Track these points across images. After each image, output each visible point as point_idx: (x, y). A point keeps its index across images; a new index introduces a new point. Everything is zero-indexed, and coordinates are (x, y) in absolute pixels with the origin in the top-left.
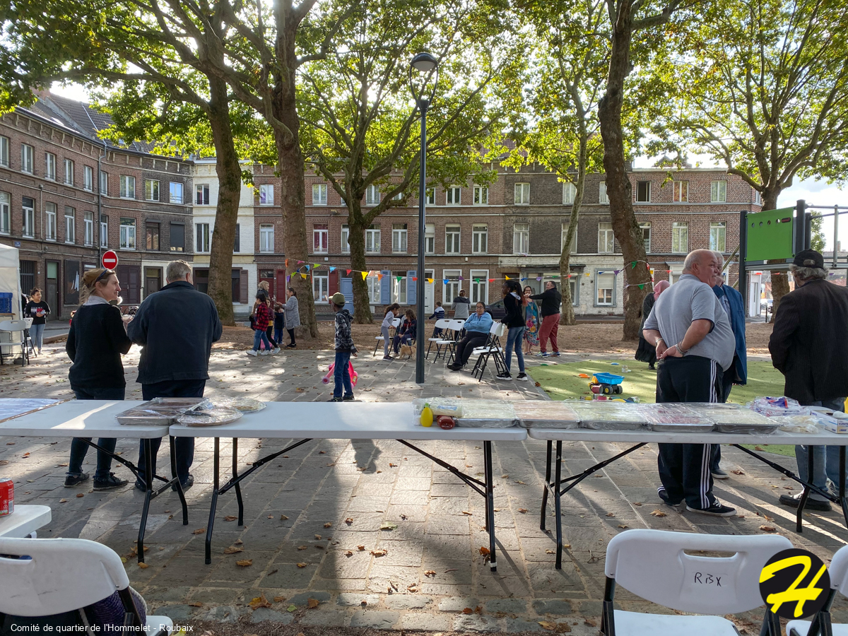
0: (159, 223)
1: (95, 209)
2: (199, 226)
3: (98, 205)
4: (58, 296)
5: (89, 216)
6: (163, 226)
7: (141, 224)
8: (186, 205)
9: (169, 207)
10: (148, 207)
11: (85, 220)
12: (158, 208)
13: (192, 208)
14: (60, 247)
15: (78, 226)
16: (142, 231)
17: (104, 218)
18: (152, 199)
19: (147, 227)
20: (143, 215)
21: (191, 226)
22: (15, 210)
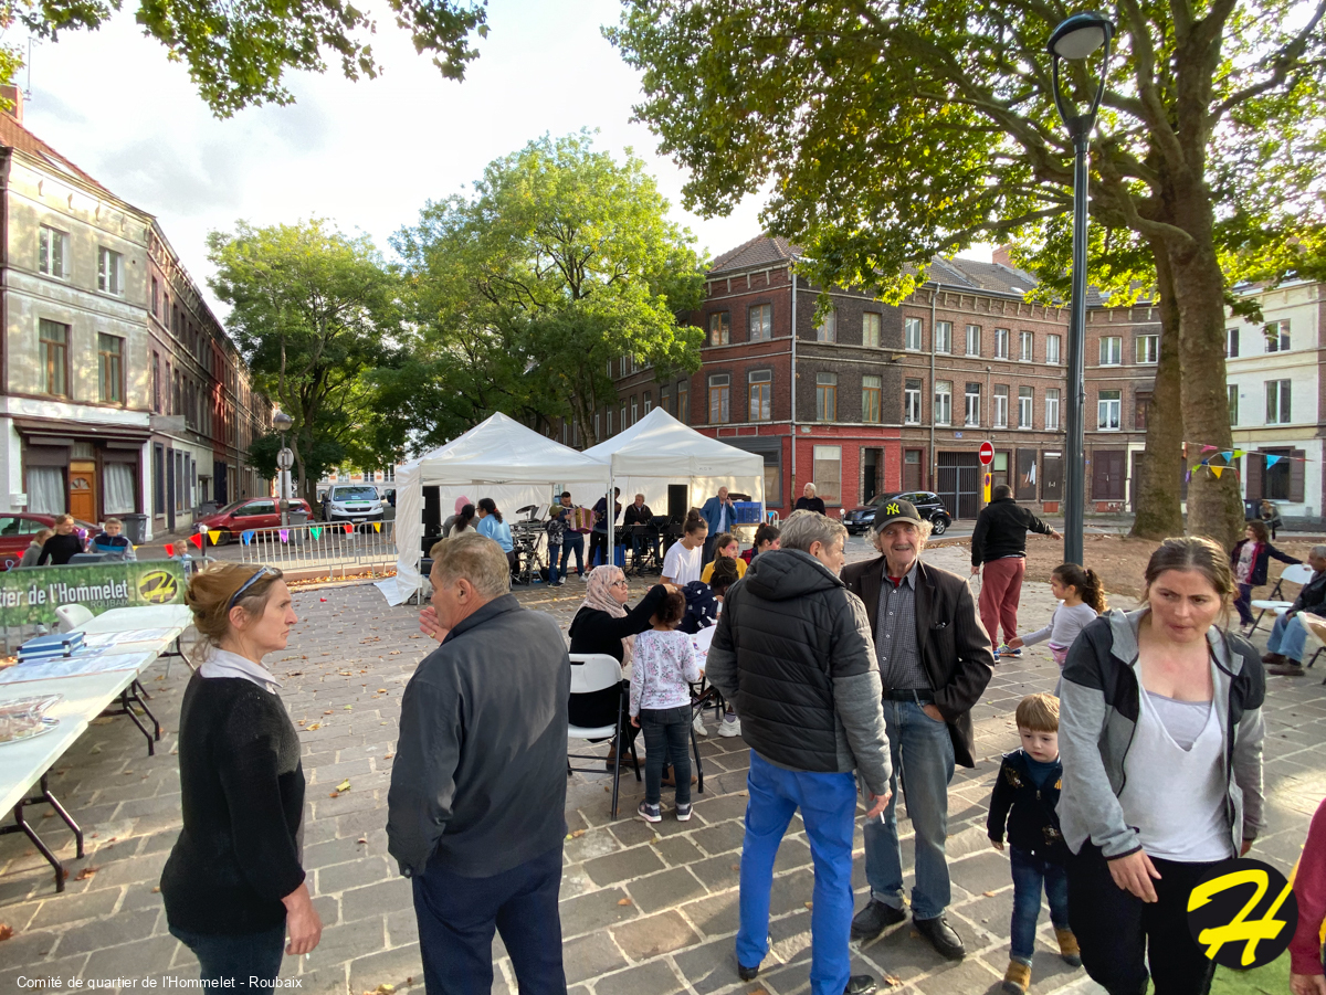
10: (1141, 373)
14: (1012, 434)
15: (1038, 409)
16: (1131, 405)
20: (1132, 385)
22: (957, 398)
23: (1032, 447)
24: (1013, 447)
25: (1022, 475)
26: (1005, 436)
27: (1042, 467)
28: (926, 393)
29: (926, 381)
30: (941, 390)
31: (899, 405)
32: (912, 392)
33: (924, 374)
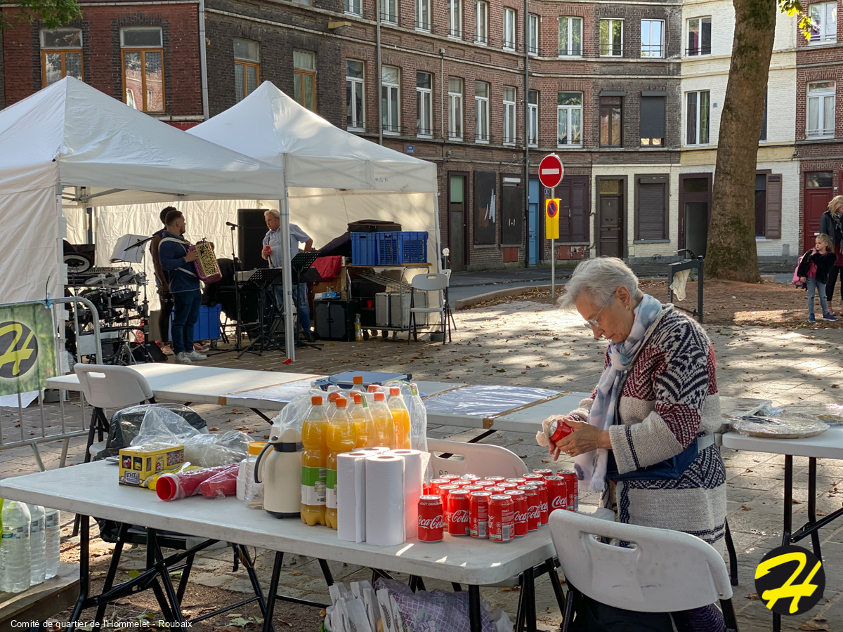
0: (621, 97)
1: (519, 80)
2: (691, 95)
3: (524, 74)
4: (466, 230)
5: (510, 94)
6: (628, 101)
7: (592, 101)
8: (670, 59)
9: (639, 66)
10: (604, 69)
11: (504, 102)
12: (620, 68)
13: (680, 64)
14: (468, 149)
15: (494, 113)
16: (594, 113)
17: (533, 95)
18: (610, 54)
19: (602, 106)
20: (595, 85)
21: (676, 97)
22: (407, 93)
23: (490, 168)
24: (470, 168)
25: (481, 209)
26: (461, 152)
27: (501, 199)
28: (371, 83)
29: (371, 63)
30: (389, 80)
31: (339, 99)
32: (354, 80)
33: (368, 53)
